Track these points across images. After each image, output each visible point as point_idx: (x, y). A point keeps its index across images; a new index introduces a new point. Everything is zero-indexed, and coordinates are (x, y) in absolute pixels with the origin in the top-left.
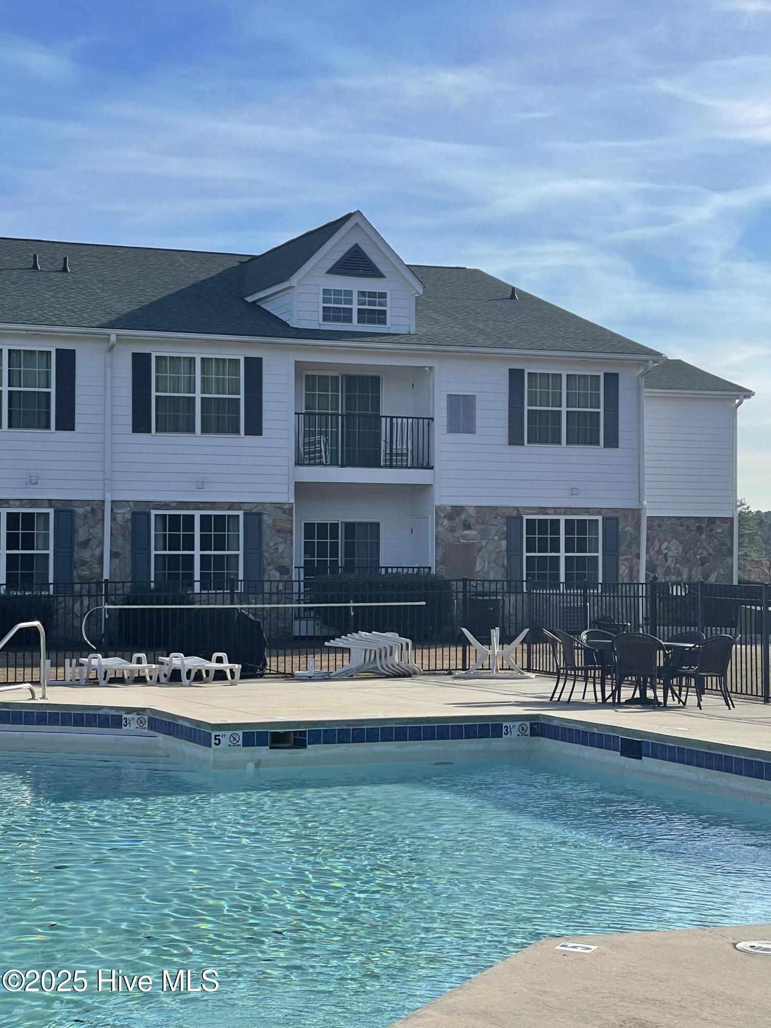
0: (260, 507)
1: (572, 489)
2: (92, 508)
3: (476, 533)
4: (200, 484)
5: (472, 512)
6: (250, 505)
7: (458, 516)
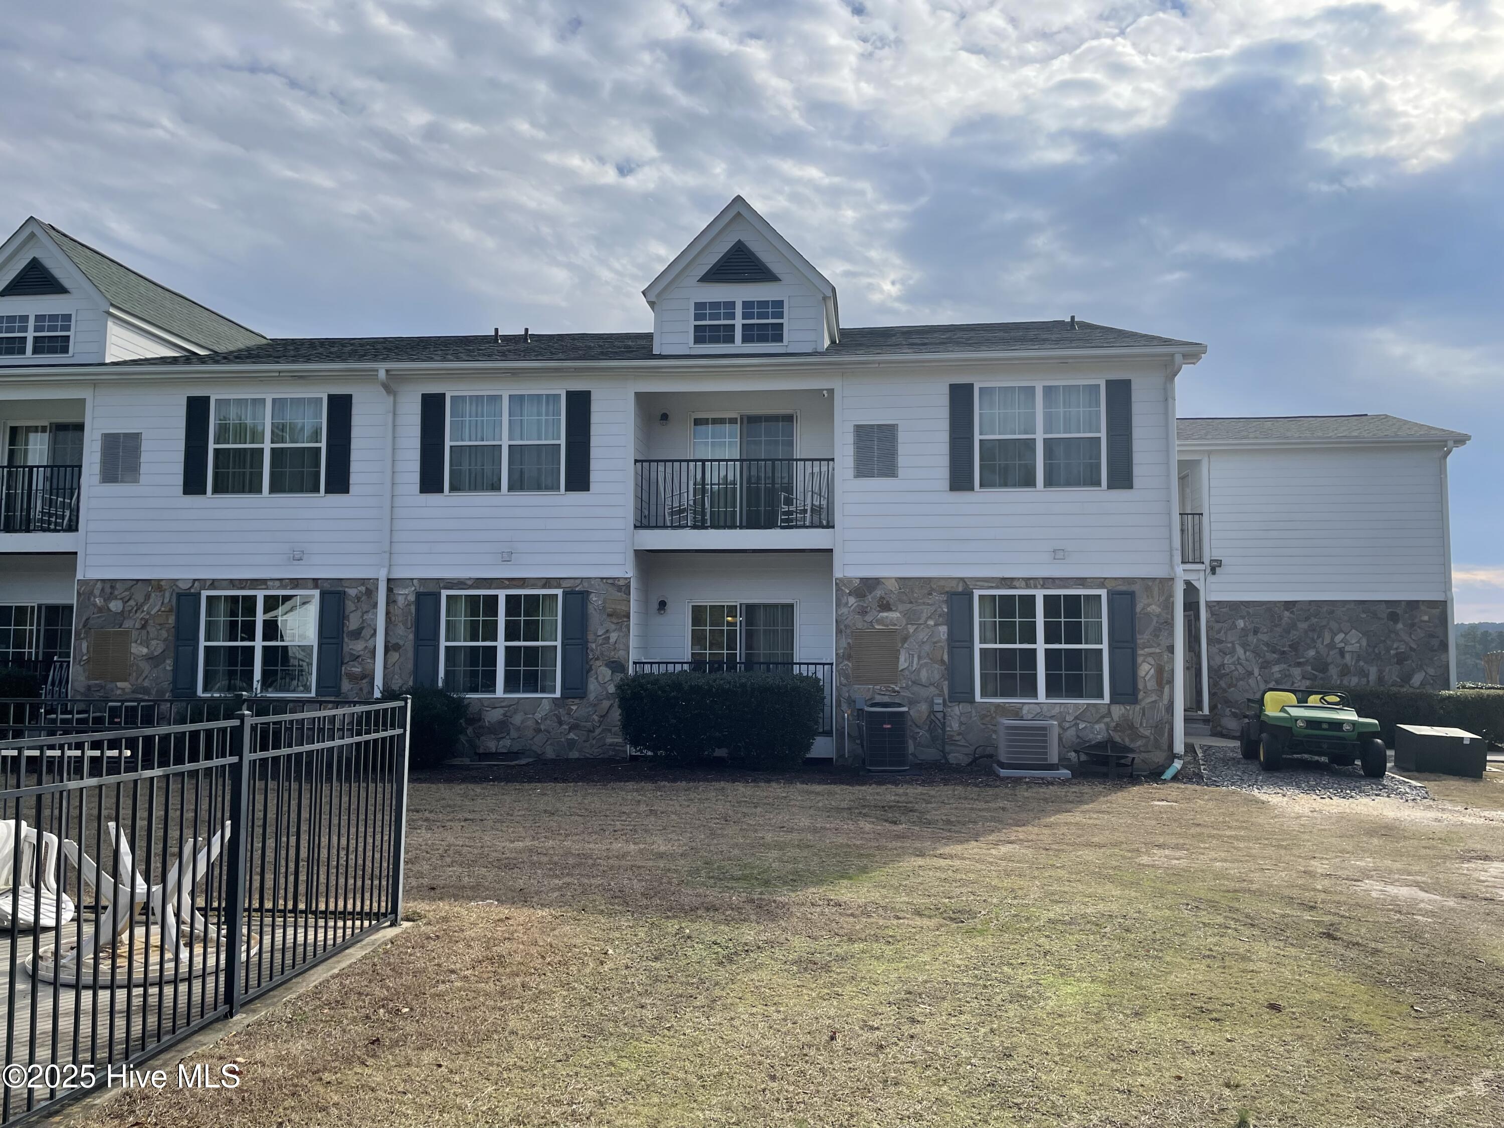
0: (586, 584)
1: (1054, 551)
2: (367, 588)
3: (899, 615)
4: (505, 555)
5: (893, 586)
6: (572, 581)
7: (870, 593)
